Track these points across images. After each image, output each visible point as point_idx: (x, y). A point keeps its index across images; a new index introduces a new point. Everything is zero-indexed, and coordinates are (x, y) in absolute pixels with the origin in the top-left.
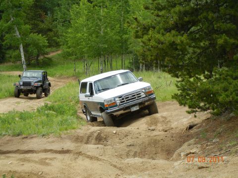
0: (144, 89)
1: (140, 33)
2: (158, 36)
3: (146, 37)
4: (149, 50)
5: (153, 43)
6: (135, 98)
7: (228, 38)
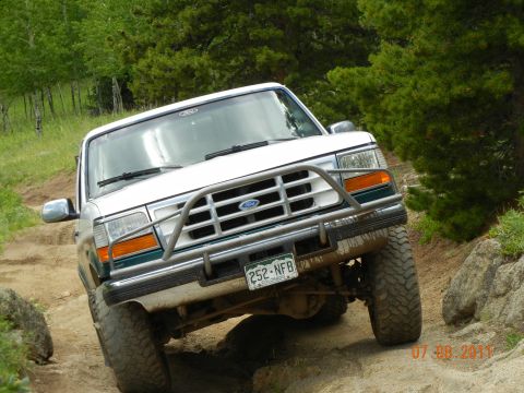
1: (131, 56)
2: (163, 59)
3: (142, 63)
4: (151, 82)
5: (155, 71)
7: (271, 52)
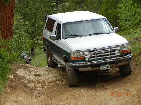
0: (120, 46)
6: (108, 55)
